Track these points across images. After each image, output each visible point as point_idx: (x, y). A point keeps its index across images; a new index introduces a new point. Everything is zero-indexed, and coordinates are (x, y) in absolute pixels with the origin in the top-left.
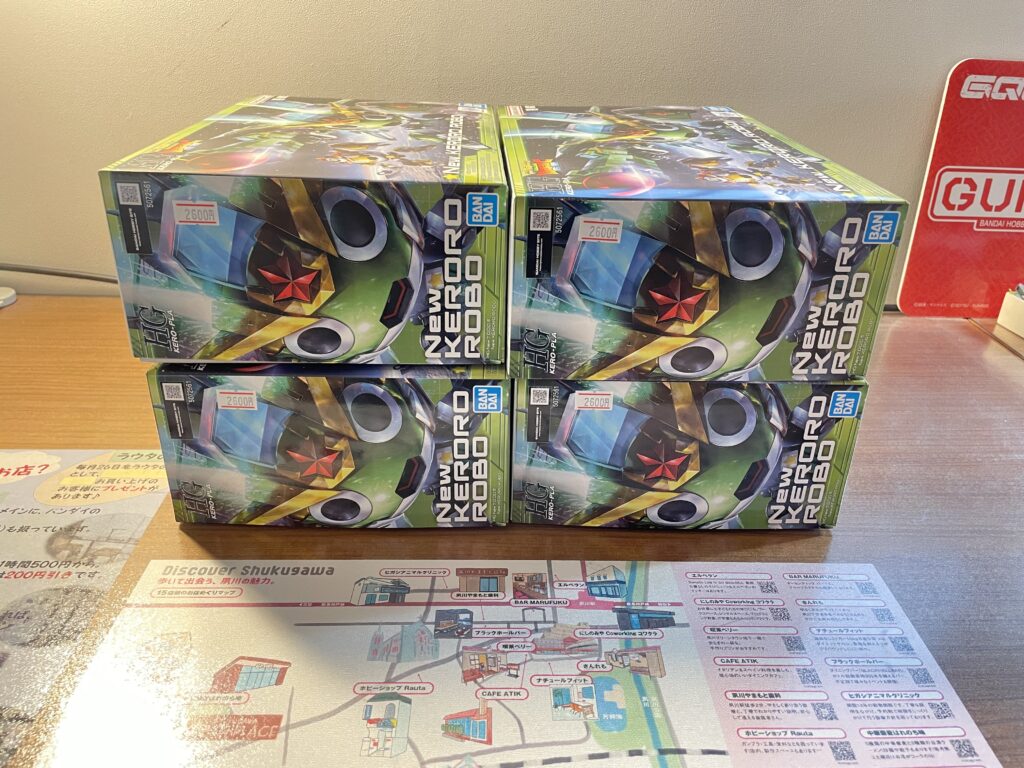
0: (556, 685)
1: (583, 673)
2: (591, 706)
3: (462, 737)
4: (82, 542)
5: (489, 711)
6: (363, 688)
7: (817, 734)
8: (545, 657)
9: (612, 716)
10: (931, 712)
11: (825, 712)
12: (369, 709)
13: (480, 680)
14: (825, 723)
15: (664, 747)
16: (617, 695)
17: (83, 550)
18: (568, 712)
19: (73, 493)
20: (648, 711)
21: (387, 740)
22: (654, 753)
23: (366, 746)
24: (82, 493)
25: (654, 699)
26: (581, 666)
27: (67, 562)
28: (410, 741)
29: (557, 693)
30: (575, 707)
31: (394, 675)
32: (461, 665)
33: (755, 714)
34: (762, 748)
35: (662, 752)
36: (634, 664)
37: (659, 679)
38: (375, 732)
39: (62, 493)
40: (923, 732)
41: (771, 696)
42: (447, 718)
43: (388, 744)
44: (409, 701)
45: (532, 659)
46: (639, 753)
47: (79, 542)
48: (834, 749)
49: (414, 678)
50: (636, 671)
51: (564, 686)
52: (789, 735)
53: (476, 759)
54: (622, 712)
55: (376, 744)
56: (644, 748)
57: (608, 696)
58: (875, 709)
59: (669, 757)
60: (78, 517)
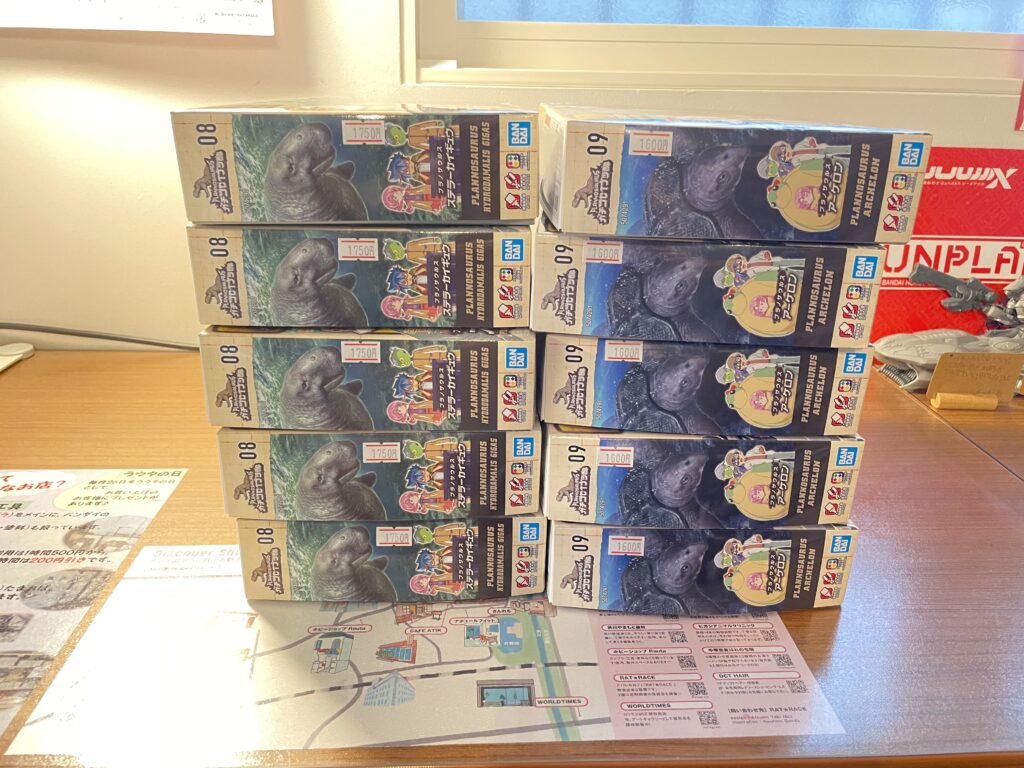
0: (470, 624)
1: (492, 616)
2: (495, 638)
3: (391, 660)
4: (94, 536)
5: (415, 642)
6: (315, 629)
7: (668, 651)
8: (462, 606)
9: (512, 643)
10: (761, 636)
11: (679, 637)
12: (319, 643)
13: (409, 622)
14: (677, 644)
15: (550, 662)
16: (517, 630)
17: (95, 542)
18: (477, 641)
19: (87, 501)
20: (540, 640)
21: (332, 662)
22: (541, 666)
23: (316, 666)
24: (94, 501)
25: (546, 631)
26: (491, 612)
27: (81, 551)
28: (351, 663)
29: (470, 629)
30: (483, 638)
31: (341, 620)
32: (395, 613)
33: (622, 640)
34: (625, 661)
35: (547, 665)
36: (532, 609)
37: (551, 619)
38: (323, 657)
39: (77, 501)
40: (752, 649)
41: (638, 627)
42: (381, 648)
43: (333, 665)
44: (352, 637)
45: (452, 608)
46: (530, 666)
47: (93, 537)
48: (681, 661)
49: (357, 621)
50: (533, 613)
51: (475, 624)
52: (648, 652)
53: (401, 672)
54: (520, 640)
55: (324, 665)
56: (533, 663)
57: (509, 630)
58: (717, 635)
59: (551, 668)
60: (90, 518)
